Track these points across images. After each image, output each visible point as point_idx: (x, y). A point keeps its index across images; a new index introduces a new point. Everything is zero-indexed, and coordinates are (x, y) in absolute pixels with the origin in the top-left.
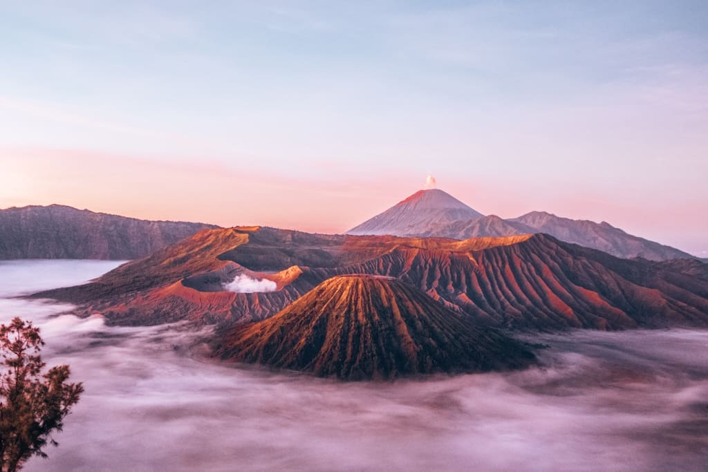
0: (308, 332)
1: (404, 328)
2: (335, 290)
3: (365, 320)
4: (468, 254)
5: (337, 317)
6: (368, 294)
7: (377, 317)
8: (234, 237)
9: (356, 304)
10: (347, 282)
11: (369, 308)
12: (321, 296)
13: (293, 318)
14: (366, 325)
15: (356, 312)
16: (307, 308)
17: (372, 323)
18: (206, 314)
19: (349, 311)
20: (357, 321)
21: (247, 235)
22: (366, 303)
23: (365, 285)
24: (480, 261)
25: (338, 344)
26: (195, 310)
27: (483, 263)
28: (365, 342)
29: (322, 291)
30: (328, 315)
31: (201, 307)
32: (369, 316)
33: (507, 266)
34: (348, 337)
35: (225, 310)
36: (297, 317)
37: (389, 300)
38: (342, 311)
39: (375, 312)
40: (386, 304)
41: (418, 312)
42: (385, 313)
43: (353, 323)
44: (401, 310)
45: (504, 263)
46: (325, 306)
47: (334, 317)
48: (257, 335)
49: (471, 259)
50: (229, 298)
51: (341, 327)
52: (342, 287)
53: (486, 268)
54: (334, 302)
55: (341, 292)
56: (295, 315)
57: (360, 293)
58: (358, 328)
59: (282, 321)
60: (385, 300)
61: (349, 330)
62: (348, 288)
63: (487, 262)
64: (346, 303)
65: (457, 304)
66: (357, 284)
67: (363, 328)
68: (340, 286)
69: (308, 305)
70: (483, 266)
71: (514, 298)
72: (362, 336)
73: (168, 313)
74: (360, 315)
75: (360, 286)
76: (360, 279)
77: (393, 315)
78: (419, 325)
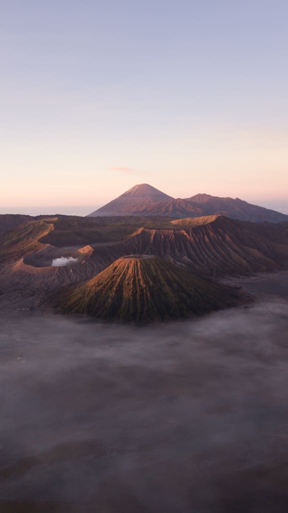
0: (112, 294)
1: (167, 288)
2: (124, 267)
3: (144, 286)
4: (183, 231)
5: (128, 285)
6: (143, 268)
7: (151, 283)
8: (44, 226)
9: (138, 275)
10: (131, 262)
11: (146, 279)
12: (116, 271)
13: (101, 287)
14: (146, 288)
15: (139, 280)
16: (109, 279)
17: (149, 286)
18: (42, 282)
19: (134, 280)
20: (140, 286)
21: (52, 225)
22: (143, 274)
23: (141, 263)
24: (191, 235)
25: (132, 302)
26: (35, 279)
27: (193, 236)
28: (147, 299)
29: (116, 268)
30: (122, 283)
31: (38, 277)
32: (146, 282)
33: (206, 237)
34: (136, 296)
35: (53, 278)
36: (103, 285)
37: (156, 271)
38: (130, 280)
39: (150, 280)
40: (155, 274)
41: (173, 277)
42: (155, 279)
43: (138, 287)
44: (164, 277)
45: (204, 236)
46: (120, 278)
47: (126, 284)
48: (80, 298)
49: (185, 234)
50: (54, 270)
51: (131, 290)
52: (128, 265)
53: (194, 239)
54: (125, 275)
55: (128, 268)
56: (102, 284)
57: (139, 268)
58: (142, 290)
59: (94, 288)
60: (154, 272)
61: (136, 292)
62: (132, 266)
63: (194, 235)
64: (132, 275)
65: (183, 263)
66: (137, 263)
67: (144, 290)
68: (126, 265)
69: (109, 277)
70: (192, 238)
71: (212, 257)
72: (145, 295)
73: (19, 283)
74: (142, 282)
75: (139, 264)
76: (138, 261)
77: (159, 280)
78: (175, 285)
